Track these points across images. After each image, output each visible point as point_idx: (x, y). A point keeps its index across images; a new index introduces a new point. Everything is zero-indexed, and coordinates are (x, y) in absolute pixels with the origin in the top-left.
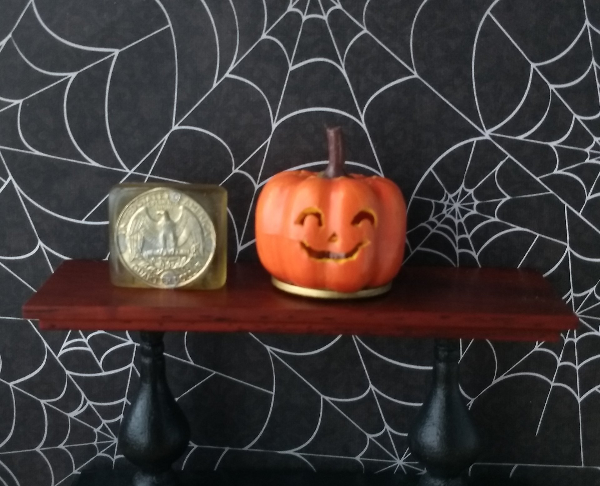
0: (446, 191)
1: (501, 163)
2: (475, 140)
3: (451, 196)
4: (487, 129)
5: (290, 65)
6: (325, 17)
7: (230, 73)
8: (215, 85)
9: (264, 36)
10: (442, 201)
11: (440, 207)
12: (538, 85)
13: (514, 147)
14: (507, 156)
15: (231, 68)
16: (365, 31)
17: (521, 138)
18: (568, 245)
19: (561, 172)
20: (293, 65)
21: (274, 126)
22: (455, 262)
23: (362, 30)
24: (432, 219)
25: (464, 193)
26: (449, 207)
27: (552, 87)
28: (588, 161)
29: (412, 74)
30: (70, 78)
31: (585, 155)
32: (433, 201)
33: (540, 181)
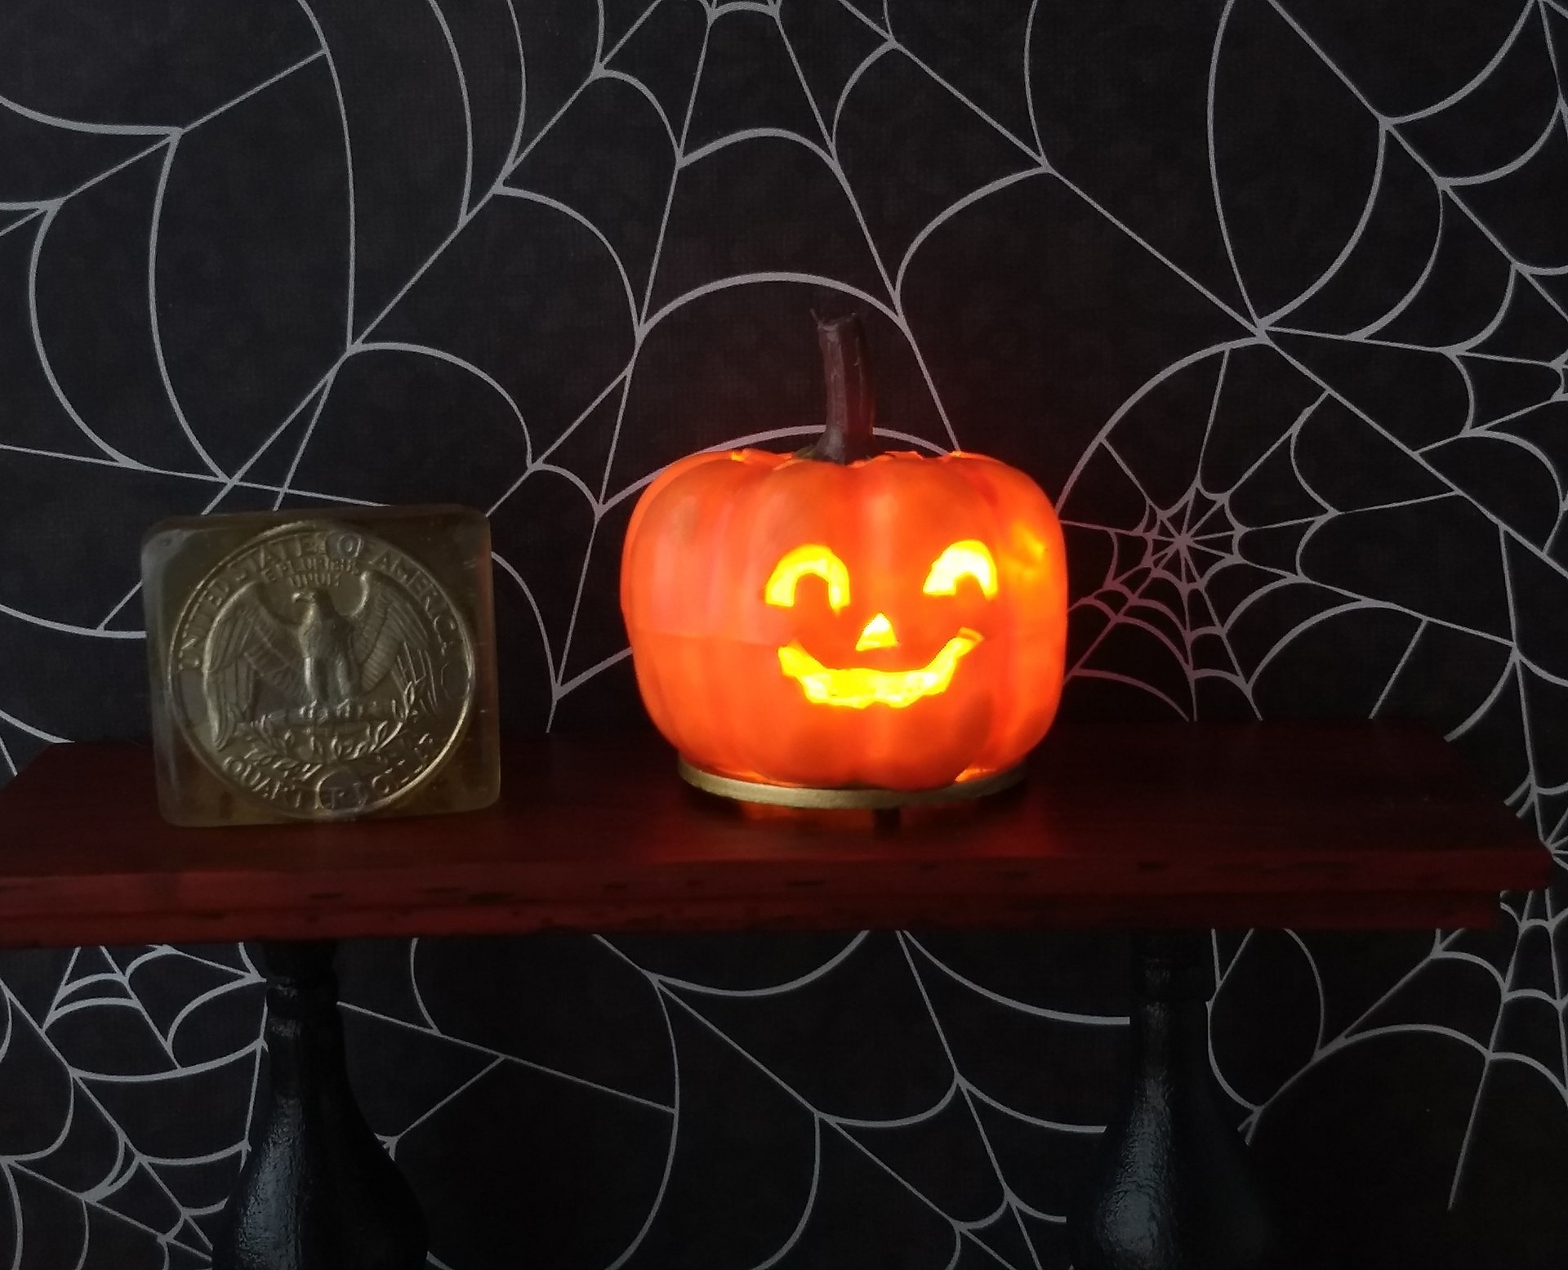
0: (1149, 502)
1: (1307, 412)
2: (1226, 347)
3: (1163, 515)
4: (1261, 316)
5: (678, 152)
6: (775, 10)
7: (506, 183)
8: (464, 219)
9: (599, 71)
10: (1138, 531)
11: (1133, 549)
12: (1404, 179)
13: (1341, 365)
14: (1323, 390)
15: (509, 167)
16: (891, 43)
17: (1360, 336)
18: (1513, 644)
19: (1481, 432)
20: (685, 153)
21: (641, 331)
22: (1187, 707)
23: (883, 40)
24: (1112, 584)
25: (1202, 504)
26: (1160, 546)
27: (1444, 184)
28: (1560, 396)
29: (1033, 164)
30: (43, 214)
31: (1552, 381)
32: (1112, 531)
33: (1422, 462)
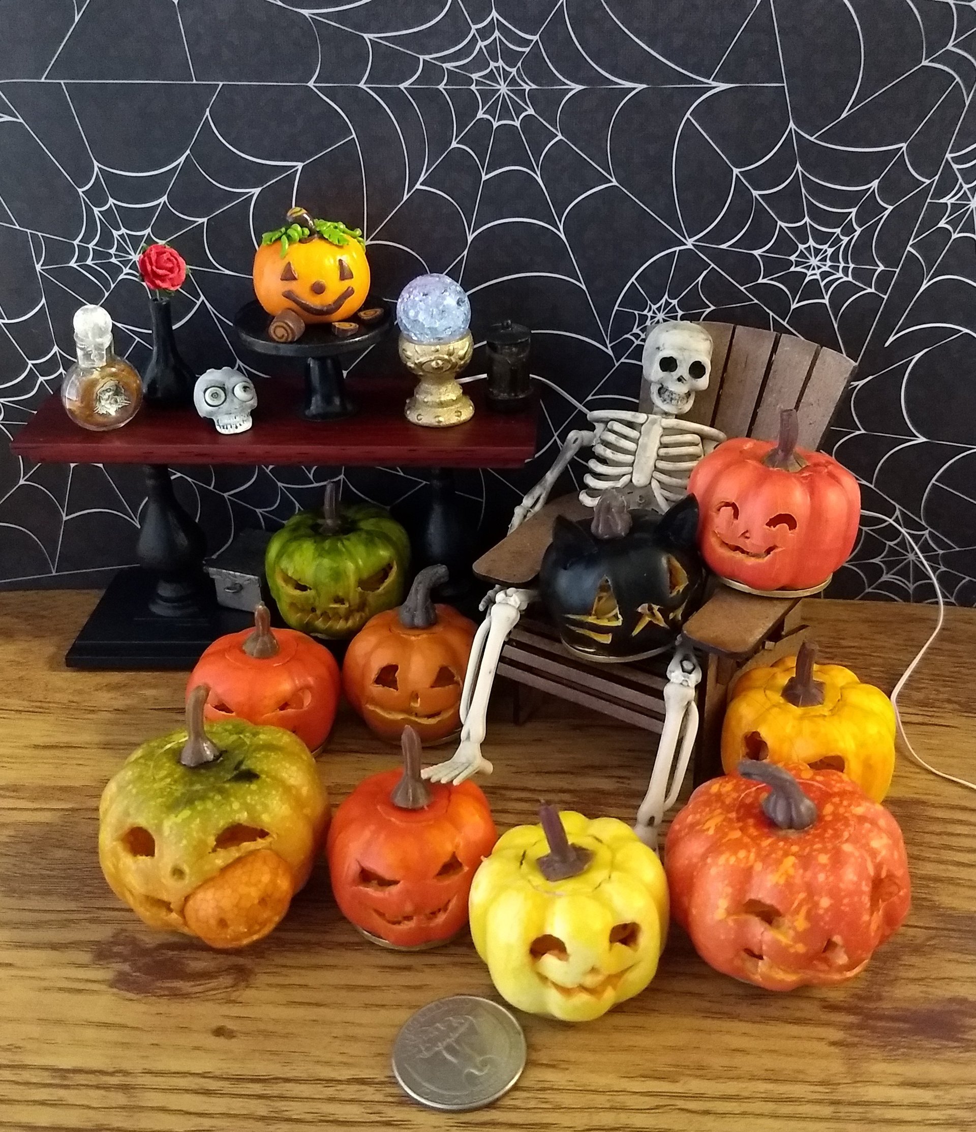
0: (649, 302)
1: (705, 273)
2: (677, 249)
3: (654, 307)
4: (690, 238)
5: (483, 174)
6: (517, 123)
7: (421, 184)
8: (405, 197)
9: (454, 144)
10: (645, 312)
11: (643, 319)
12: (742, 190)
13: (719, 257)
14: (710, 265)
15: (422, 179)
16: (560, 137)
17: (724, 246)
19: (765, 281)
20: (486, 174)
21: (470, 238)
23: (557, 136)
24: (636, 330)
25: (667, 303)
26: (652, 318)
27: (755, 193)
28: (793, 269)
29: (611, 182)
30: (253, 194)
31: (790, 263)
32: (636, 312)
33: (744, 291)
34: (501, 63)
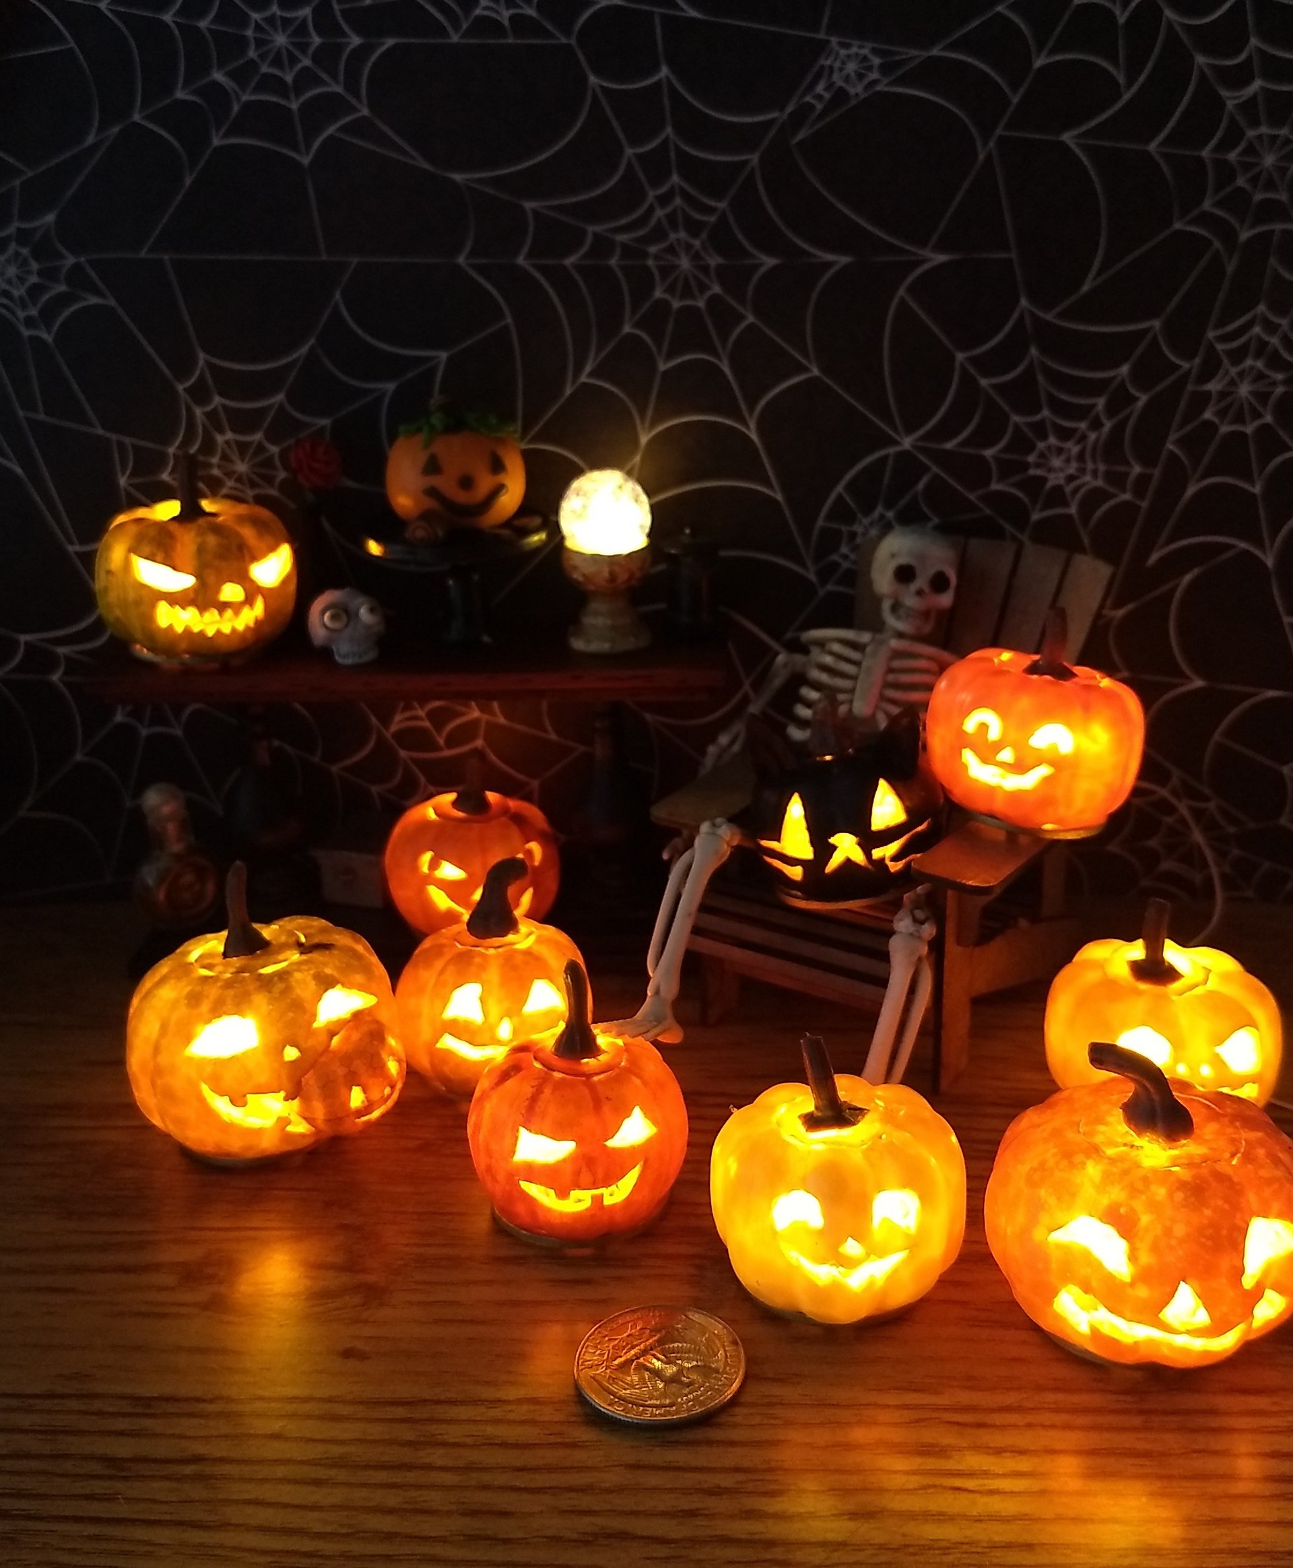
0: (860, 516)
1: (926, 478)
2: (893, 450)
3: (866, 521)
4: (907, 437)
5: (662, 365)
6: (702, 304)
7: (587, 376)
8: (569, 392)
9: (627, 329)
10: (855, 528)
11: (853, 536)
12: (968, 381)
13: (942, 458)
14: (933, 469)
15: (588, 371)
16: (751, 319)
17: (948, 446)
19: (997, 487)
20: (665, 364)
21: (644, 441)
23: (748, 318)
24: (844, 549)
25: (882, 517)
26: (864, 534)
27: (983, 384)
28: (1031, 472)
29: (813, 372)
30: (389, 390)
31: (1028, 466)
32: (845, 528)
33: (974, 499)
34: (682, 235)
